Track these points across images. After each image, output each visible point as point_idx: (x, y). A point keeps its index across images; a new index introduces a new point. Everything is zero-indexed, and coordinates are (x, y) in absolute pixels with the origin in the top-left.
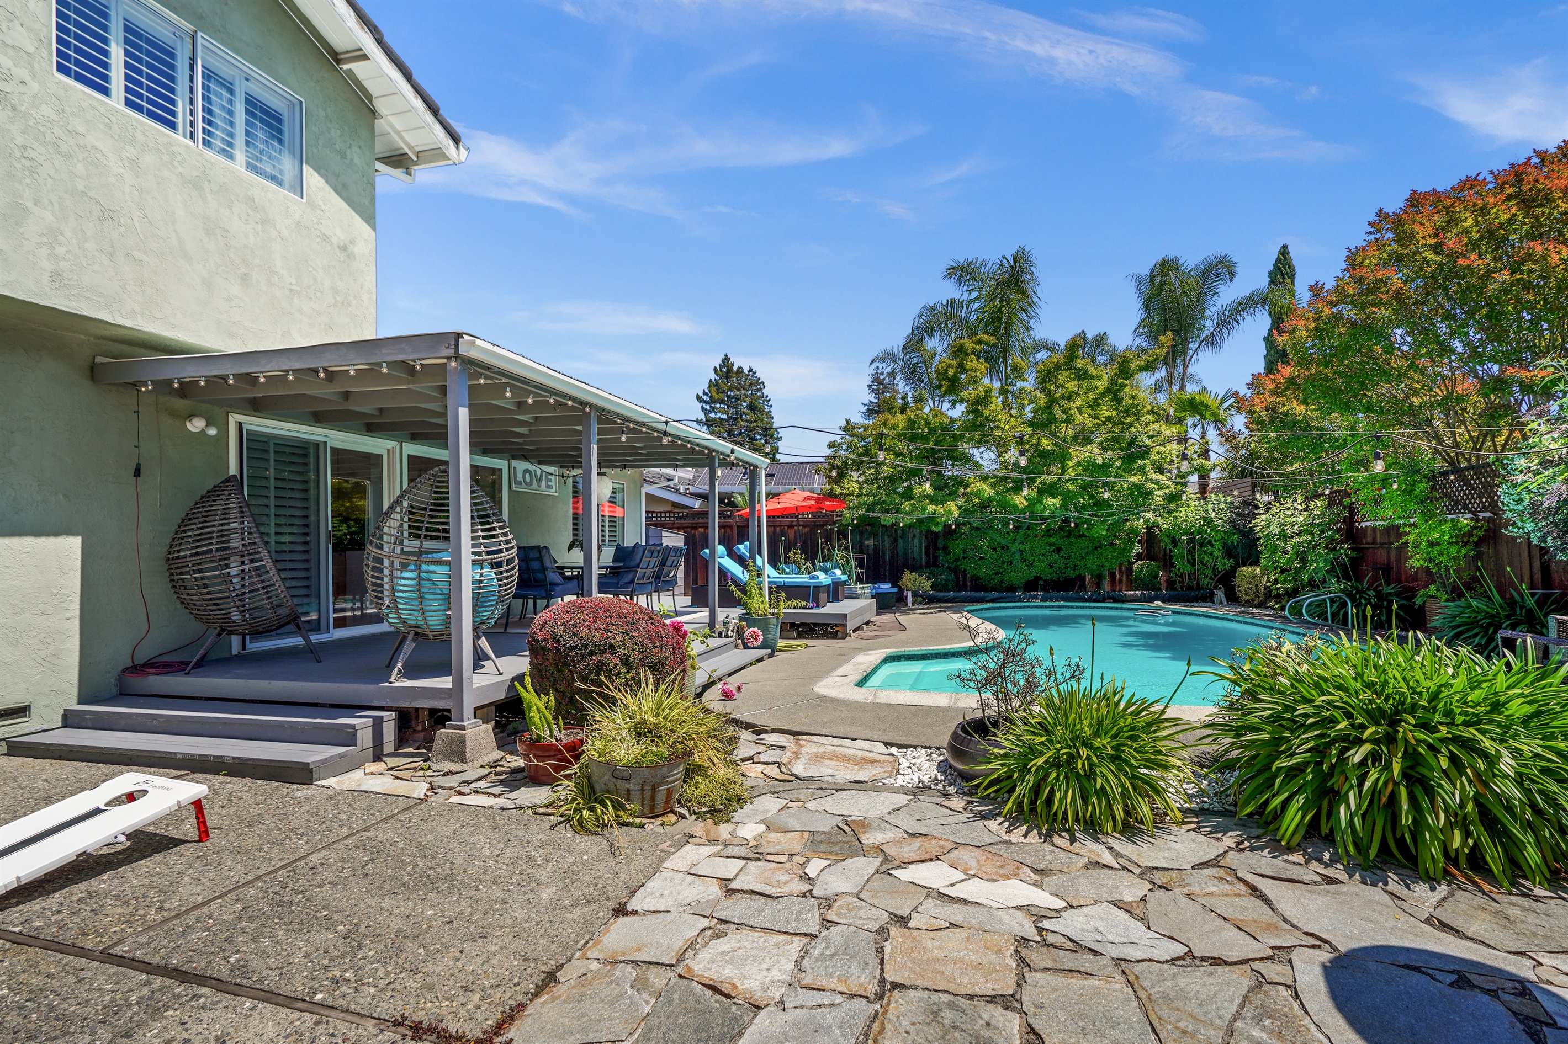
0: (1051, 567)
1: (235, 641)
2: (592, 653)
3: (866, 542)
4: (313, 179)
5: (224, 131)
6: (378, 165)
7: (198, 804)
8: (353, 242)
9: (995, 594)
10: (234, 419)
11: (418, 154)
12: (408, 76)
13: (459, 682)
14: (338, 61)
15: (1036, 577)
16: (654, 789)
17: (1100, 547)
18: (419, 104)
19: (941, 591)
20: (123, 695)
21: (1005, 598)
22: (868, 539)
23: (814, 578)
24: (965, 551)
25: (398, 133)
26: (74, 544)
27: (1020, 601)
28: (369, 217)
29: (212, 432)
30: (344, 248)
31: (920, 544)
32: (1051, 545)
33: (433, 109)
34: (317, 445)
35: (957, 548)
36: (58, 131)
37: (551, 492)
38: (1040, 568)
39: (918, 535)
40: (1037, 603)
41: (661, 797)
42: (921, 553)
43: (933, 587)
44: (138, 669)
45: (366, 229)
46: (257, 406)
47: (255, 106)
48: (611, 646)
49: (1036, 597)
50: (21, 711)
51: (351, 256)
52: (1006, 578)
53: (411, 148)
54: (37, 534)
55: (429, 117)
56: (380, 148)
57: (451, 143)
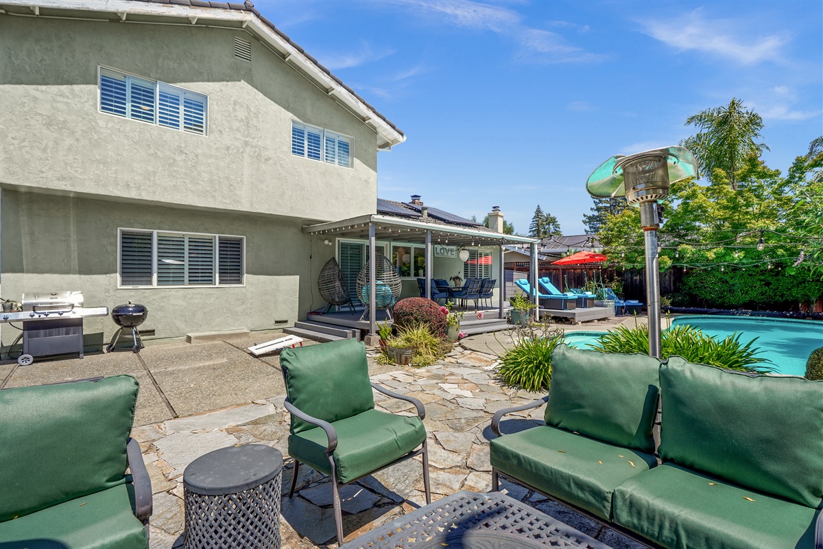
0: (762, 295)
1: (337, 307)
2: (406, 315)
3: (635, 278)
4: (357, 161)
5: (332, 154)
6: (378, 149)
7: (301, 343)
8: (369, 178)
9: (714, 310)
10: (337, 239)
11: (392, 141)
12: (384, 120)
13: (371, 322)
14: (364, 121)
15: (751, 301)
16: (400, 355)
17: (804, 283)
18: (389, 127)
19: (676, 306)
20: (308, 320)
21: (723, 312)
22: (636, 276)
23: (565, 295)
24: (695, 284)
25: (385, 136)
26: (298, 277)
27: (733, 314)
28: (375, 169)
29: (330, 244)
30: (366, 181)
31: (670, 279)
32: (762, 280)
33: (393, 127)
34: (362, 245)
35: (691, 281)
36: (292, 170)
37: (453, 257)
38: (753, 295)
39: (668, 274)
40: (748, 317)
41: (403, 359)
42: (670, 284)
43: (671, 304)
44: (311, 313)
45: (374, 172)
46: (343, 235)
47: (341, 144)
48: (412, 314)
49: (746, 313)
50: (286, 322)
51: (368, 183)
52: (727, 300)
53: (390, 140)
54: (290, 275)
55: (392, 130)
56: (379, 142)
57: (400, 136)
